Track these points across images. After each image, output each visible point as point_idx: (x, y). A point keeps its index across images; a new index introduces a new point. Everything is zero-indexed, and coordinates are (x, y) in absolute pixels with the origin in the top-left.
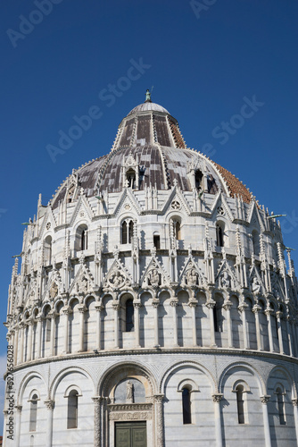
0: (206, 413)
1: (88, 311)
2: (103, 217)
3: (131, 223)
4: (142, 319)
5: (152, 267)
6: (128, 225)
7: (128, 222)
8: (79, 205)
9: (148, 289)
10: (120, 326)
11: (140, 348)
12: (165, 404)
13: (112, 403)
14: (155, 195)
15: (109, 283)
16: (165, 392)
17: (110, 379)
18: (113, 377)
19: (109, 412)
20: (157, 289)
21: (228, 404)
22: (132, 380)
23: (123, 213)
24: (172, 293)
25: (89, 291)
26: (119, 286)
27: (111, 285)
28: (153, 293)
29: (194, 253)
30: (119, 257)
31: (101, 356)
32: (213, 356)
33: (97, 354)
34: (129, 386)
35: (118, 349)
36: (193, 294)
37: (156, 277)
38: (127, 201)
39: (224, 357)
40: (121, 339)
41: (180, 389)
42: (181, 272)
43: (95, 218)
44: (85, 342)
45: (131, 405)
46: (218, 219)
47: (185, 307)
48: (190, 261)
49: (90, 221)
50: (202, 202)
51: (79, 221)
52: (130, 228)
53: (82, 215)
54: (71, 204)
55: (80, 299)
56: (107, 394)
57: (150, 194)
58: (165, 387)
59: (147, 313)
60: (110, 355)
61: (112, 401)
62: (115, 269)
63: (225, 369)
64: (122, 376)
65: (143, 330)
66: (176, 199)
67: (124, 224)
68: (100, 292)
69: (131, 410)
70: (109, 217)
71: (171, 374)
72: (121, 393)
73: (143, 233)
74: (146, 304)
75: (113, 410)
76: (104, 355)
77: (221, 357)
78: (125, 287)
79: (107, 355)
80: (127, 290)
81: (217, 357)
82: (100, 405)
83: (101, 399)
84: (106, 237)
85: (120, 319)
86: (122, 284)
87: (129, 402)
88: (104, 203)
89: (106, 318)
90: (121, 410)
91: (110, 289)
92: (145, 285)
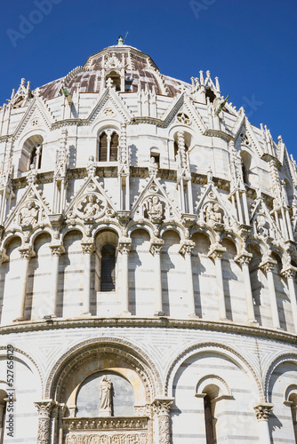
0: (246, 438)
1: (36, 257)
2: (69, 122)
3: (114, 135)
4: (131, 271)
5: (149, 192)
6: (109, 138)
7: (109, 133)
8: (32, 109)
9: (143, 224)
10: (92, 281)
11: (129, 315)
12: (175, 418)
13: (72, 416)
14: (152, 100)
15: (76, 212)
16: (174, 396)
17: (71, 372)
18: (75, 369)
19: (65, 432)
20: (160, 223)
21: (280, 425)
22: (109, 377)
23: (102, 120)
24: (184, 233)
25: (41, 223)
26: (95, 217)
27: (81, 215)
28: (153, 230)
29: (215, 180)
30: (96, 174)
31: (58, 327)
32: (252, 340)
33: (50, 325)
34: (106, 386)
35: (89, 316)
36: (218, 237)
37: (158, 207)
38: (109, 104)
39: (270, 342)
40: (93, 304)
41: (200, 392)
42: (198, 204)
43: (56, 125)
44: (28, 308)
45: (108, 420)
46: (243, 148)
47: (204, 259)
48: (210, 189)
49: (48, 129)
50: (220, 120)
51: (29, 131)
52: (111, 143)
53: (35, 123)
54: (18, 110)
55: (24, 236)
56: (63, 398)
57: (145, 98)
58: (174, 387)
59: (140, 263)
60: (73, 326)
61: (72, 412)
62: (89, 191)
63: (273, 364)
64: (92, 368)
65: (134, 289)
66: (184, 110)
67: (103, 136)
68: (61, 223)
69: (107, 429)
70: (80, 123)
71: (184, 365)
72: (89, 398)
73: (133, 148)
74: (138, 248)
75: (74, 429)
76: (63, 327)
77: (265, 342)
78: (105, 218)
79: (69, 326)
80: (108, 224)
81: (259, 341)
82: (51, 416)
83: (53, 406)
84: (73, 150)
85: (93, 271)
86: (98, 214)
87: (105, 413)
88: (72, 105)
89: (67, 269)
90: (88, 428)
91: (77, 220)
92: (138, 217)
